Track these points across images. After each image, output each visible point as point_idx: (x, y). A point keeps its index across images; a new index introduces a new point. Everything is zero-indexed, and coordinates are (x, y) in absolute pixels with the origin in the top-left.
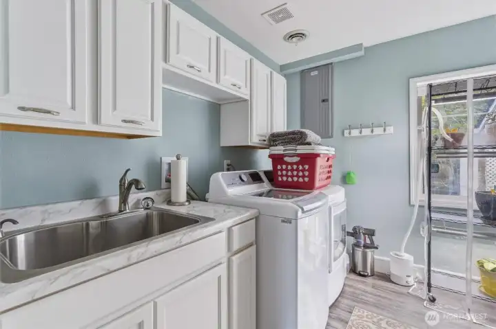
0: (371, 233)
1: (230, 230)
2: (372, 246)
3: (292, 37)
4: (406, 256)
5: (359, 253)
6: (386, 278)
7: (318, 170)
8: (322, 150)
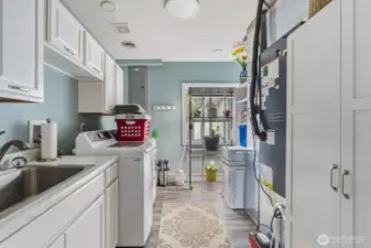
0: (166, 163)
1: (105, 171)
2: (167, 169)
3: (127, 44)
4: (181, 171)
5: (161, 174)
6: (174, 184)
7: (146, 129)
8: (148, 117)
